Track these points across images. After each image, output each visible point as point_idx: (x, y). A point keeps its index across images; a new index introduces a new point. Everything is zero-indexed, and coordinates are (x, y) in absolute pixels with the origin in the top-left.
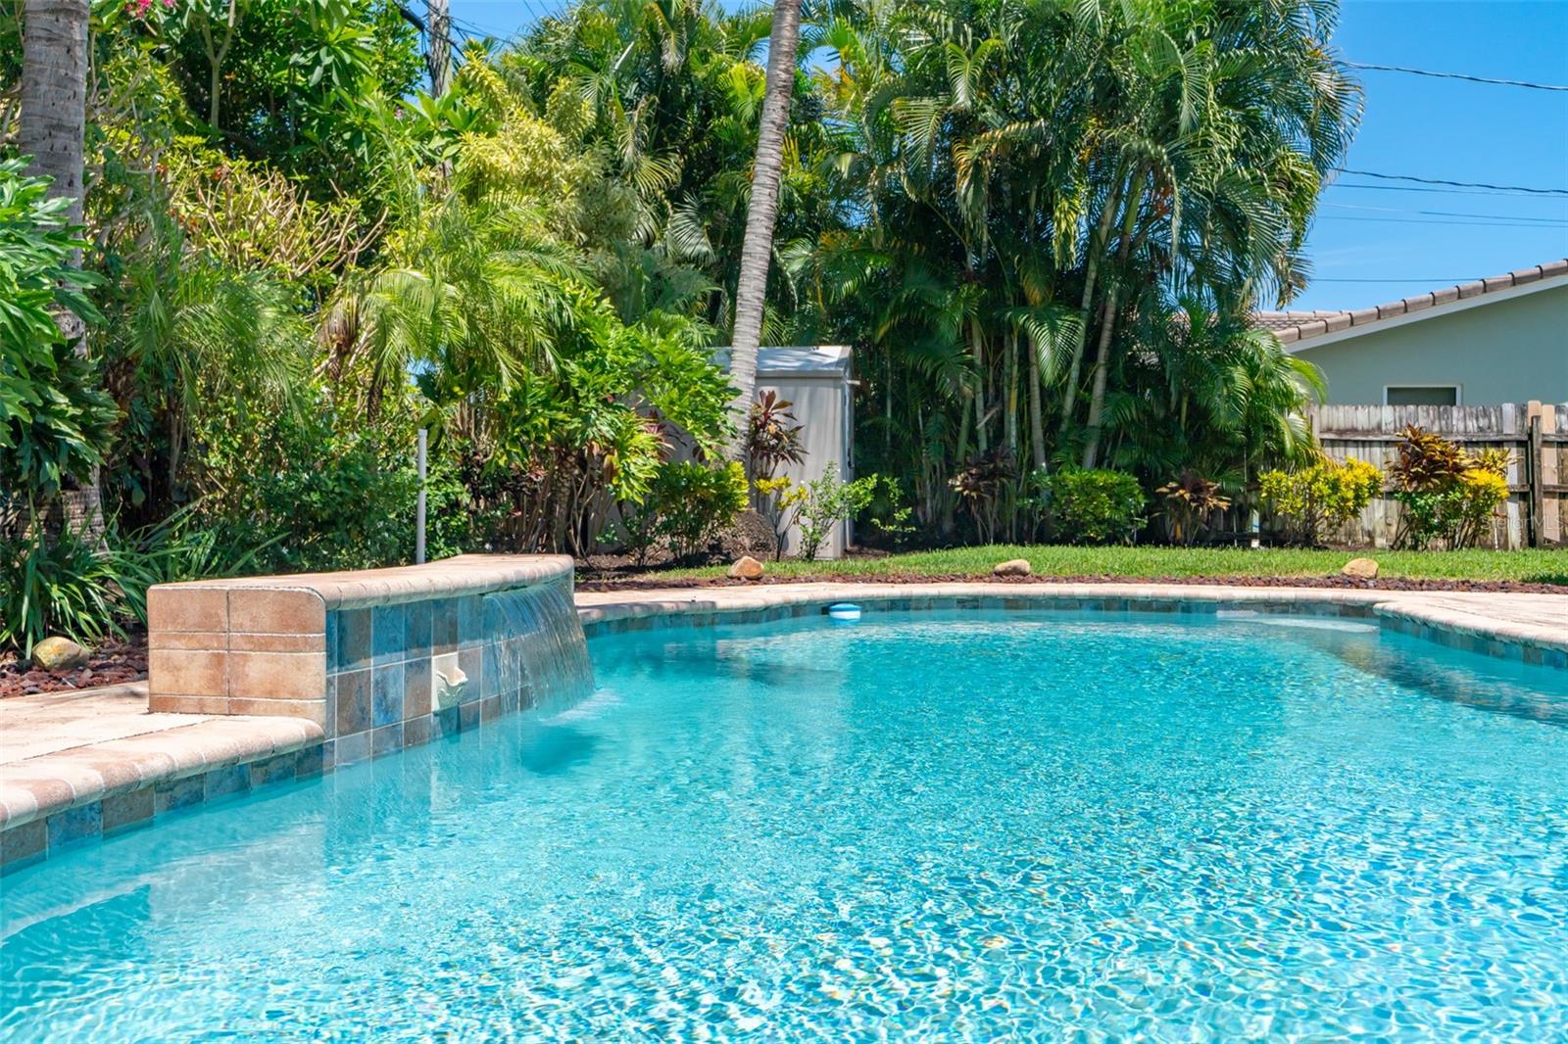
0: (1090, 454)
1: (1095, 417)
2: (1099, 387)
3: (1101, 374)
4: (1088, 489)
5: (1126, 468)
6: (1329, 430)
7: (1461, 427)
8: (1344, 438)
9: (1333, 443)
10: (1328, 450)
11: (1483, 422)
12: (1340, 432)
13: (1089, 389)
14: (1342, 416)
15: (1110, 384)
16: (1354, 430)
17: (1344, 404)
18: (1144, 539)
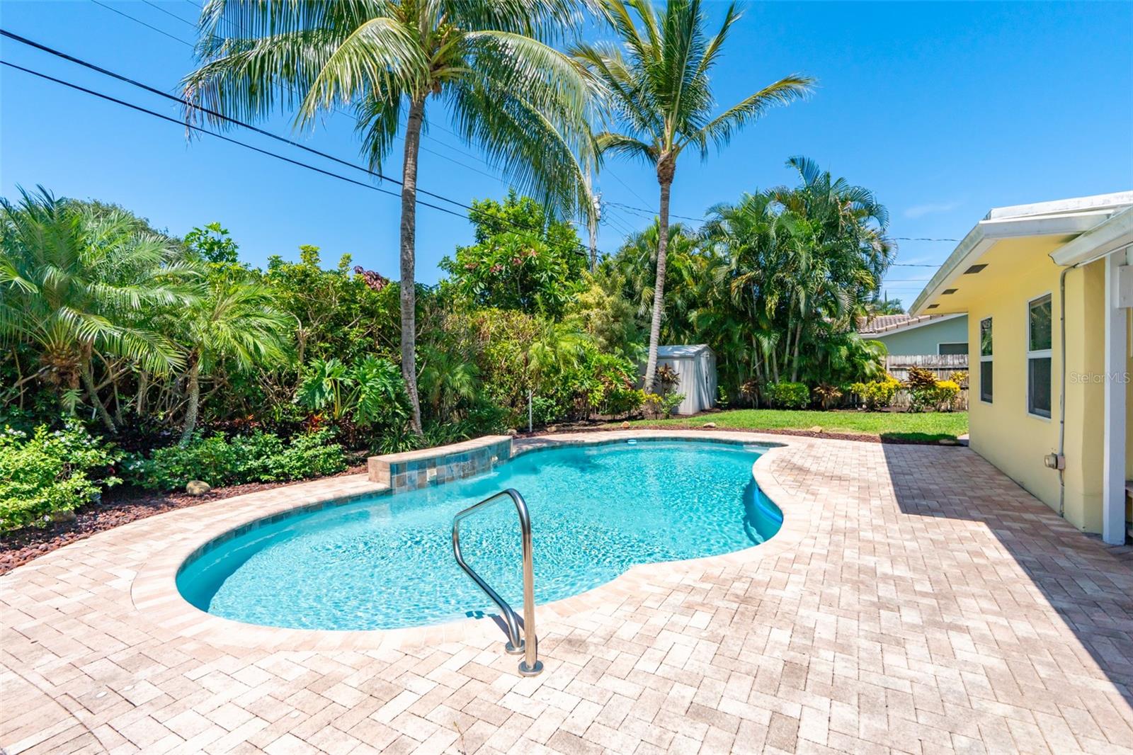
0: (794, 377)
1: (795, 365)
2: (796, 354)
3: (796, 349)
4: (787, 390)
5: (805, 383)
6: (894, 365)
7: (951, 362)
8: (900, 368)
9: (896, 370)
10: (894, 372)
11: (961, 361)
12: (899, 365)
13: (793, 355)
14: (900, 360)
15: (800, 353)
16: (905, 365)
17: (901, 355)
18: (812, 407)
